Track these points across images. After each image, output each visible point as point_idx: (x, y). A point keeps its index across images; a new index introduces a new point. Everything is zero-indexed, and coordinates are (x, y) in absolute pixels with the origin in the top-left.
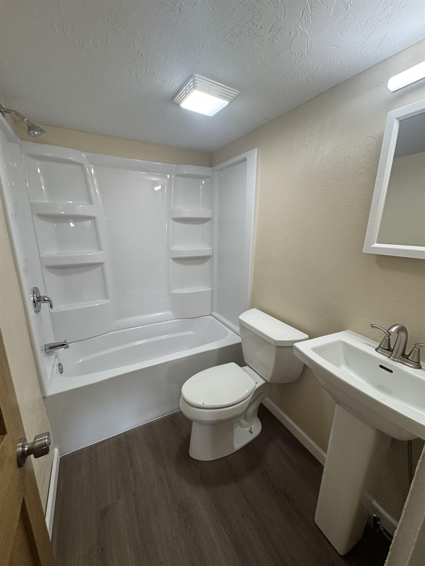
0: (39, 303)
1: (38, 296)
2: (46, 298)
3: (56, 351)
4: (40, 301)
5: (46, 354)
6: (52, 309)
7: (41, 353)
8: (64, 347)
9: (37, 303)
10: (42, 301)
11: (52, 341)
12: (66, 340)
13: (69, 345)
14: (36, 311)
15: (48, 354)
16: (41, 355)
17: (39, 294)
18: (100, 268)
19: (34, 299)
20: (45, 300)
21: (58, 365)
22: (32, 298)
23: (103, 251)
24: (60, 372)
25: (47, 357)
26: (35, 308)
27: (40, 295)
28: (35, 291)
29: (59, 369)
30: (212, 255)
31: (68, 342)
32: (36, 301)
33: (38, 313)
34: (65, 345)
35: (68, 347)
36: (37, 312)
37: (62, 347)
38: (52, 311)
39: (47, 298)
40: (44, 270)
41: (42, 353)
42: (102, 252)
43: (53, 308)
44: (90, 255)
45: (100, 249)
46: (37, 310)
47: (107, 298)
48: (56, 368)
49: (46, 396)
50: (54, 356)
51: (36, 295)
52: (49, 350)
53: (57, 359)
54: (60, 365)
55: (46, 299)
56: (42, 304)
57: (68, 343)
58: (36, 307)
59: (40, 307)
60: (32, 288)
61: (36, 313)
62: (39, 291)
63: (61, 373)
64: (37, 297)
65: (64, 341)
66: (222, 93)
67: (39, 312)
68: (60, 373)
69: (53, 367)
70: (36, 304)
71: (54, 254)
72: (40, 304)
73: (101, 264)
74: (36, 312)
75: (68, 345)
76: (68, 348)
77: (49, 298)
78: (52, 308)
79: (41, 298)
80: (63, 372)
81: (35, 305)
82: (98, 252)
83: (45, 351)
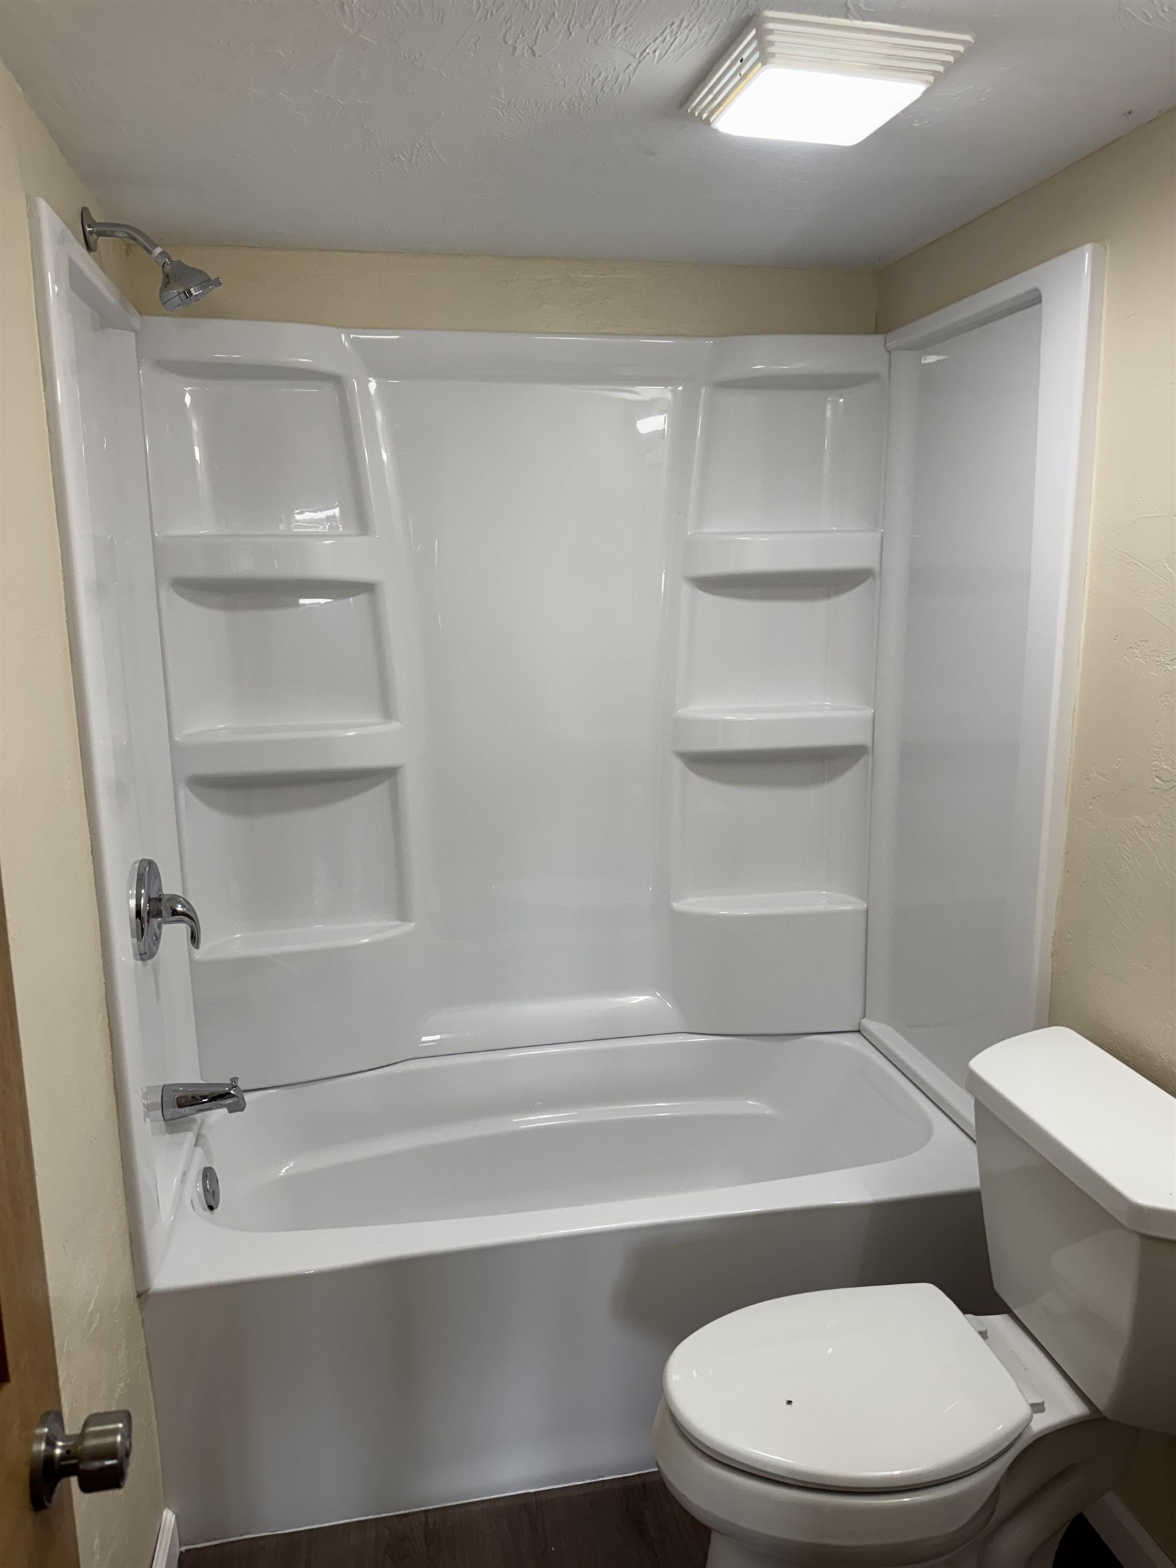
0: (155, 921)
1: (153, 896)
2: (180, 903)
3: (198, 1116)
4: (159, 914)
5: (163, 1122)
6: (197, 947)
7: (145, 1120)
8: (227, 1106)
9: (148, 921)
10: (164, 913)
11: (189, 1074)
12: (237, 1078)
13: (248, 1097)
14: (143, 952)
15: (173, 1124)
16: (143, 1126)
17: (156, 890)
18: (382, 790)
19: (138, 905)
20: (175, 913)
21: (201, 1177)
22: (133, 903)
23: (398, 721)
24: (206, 1206)
25: (168, 1135)
26: (139, 940)
27: (160, 889)
28: (147, 873)
29: (205, 1190)
30: (869, 744)
31: (242, 1085)
32: (144, 914)
33: (150, 962)
34: (233, 1096)
35: (238, 1107)
36: (143, 957)
37: (222, 1106)
38: (198, 954)
39: (183, 906)
40: (183, 792)
41: (148, 1120)
42: (394, 725)
43: (201, 945)
44: (351, 736)
45: (388, 713)
46: (147, 950)
47: (403, 915)
48: (194, 1187)
49: (150, 1292)
50: (190, 1136)
51: (148, 891)
52: (174, 1111)
53: (199, 1150)
54: (208, 1174)
55: (179, 908)
56: (164, 927)
57: (244, 1091)
58: (143, 935)
59: (158, 939)
60: (136, 862)
61: (143, 960)
62: (158, 876)
63: (211, 1208)
64: (149, 900)
65: (230, 1082)
66: (888, 56)
67: (152, 955)
68: (207, 1209)
69: (183, 1181)
70: (145, 925)
71: (221, 729)
72: (160, 927)
73: (389, 774)
74: (141, 954)
75: (243, 1099)
76: (242, 1110)
77: (189, 904)
78: (198, 945)
79: (163, 901)
80: (217, 1207)
81: (140, 929)
82: (381, 724)
83: (160, 1111)
